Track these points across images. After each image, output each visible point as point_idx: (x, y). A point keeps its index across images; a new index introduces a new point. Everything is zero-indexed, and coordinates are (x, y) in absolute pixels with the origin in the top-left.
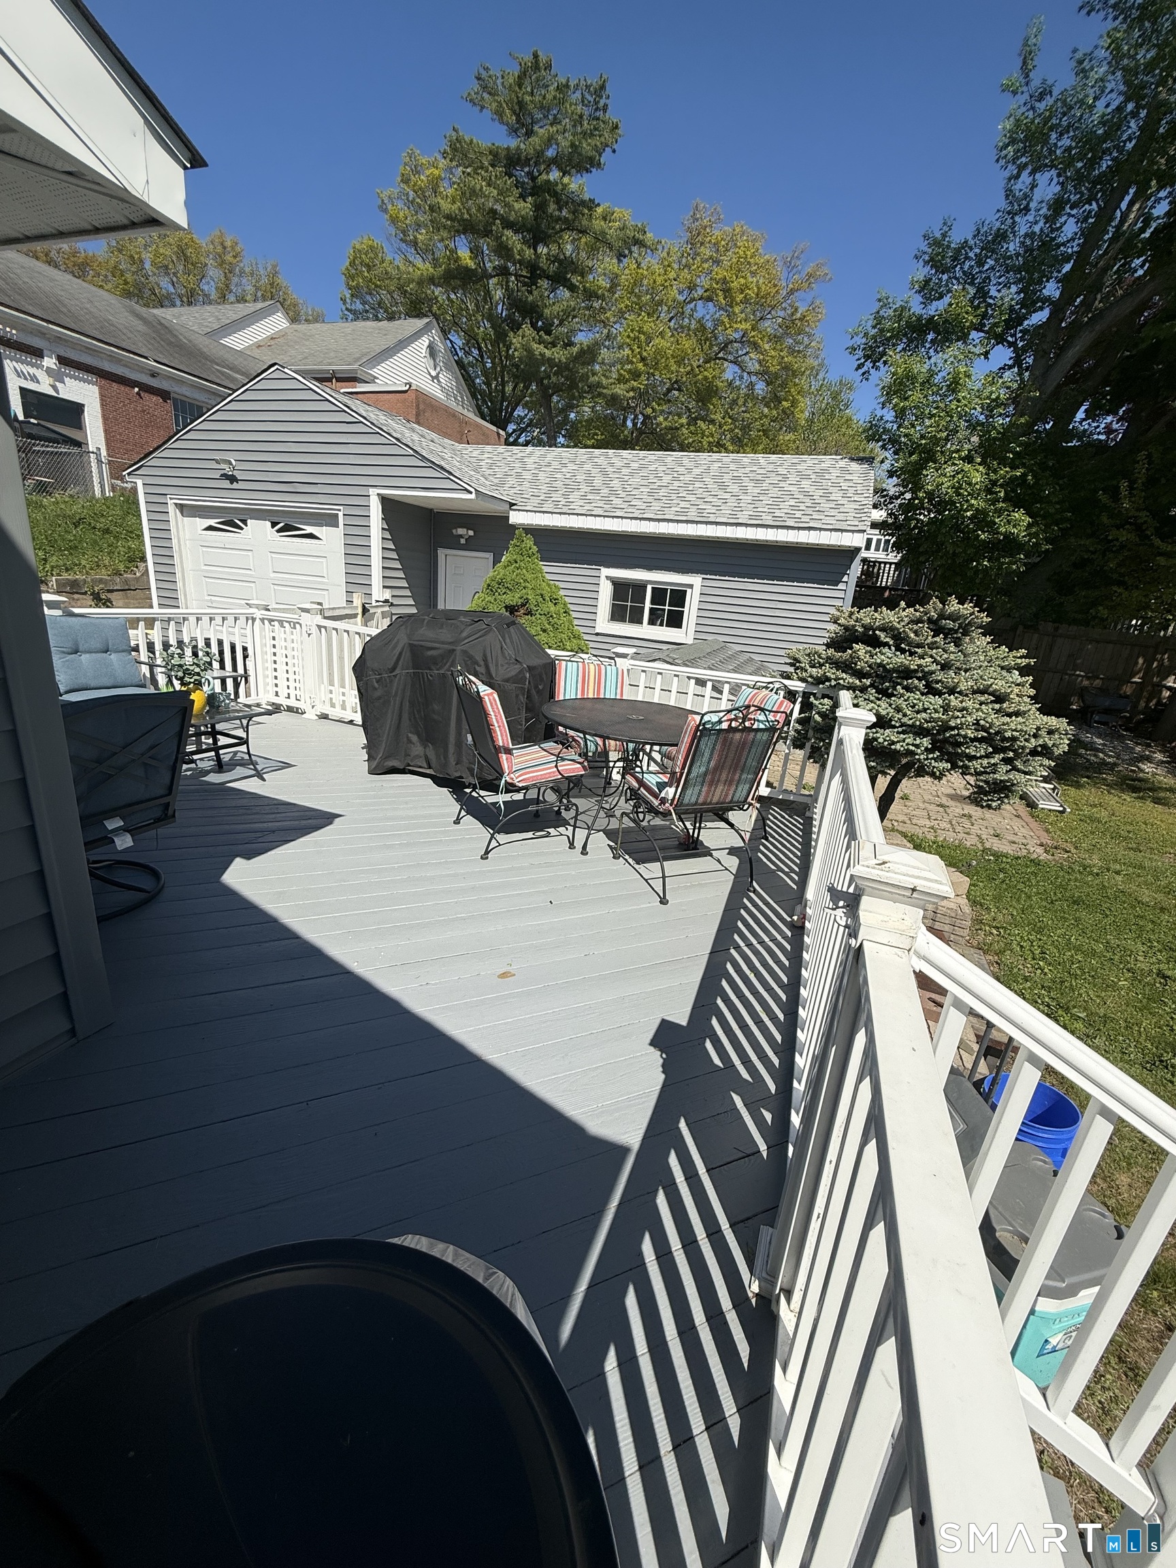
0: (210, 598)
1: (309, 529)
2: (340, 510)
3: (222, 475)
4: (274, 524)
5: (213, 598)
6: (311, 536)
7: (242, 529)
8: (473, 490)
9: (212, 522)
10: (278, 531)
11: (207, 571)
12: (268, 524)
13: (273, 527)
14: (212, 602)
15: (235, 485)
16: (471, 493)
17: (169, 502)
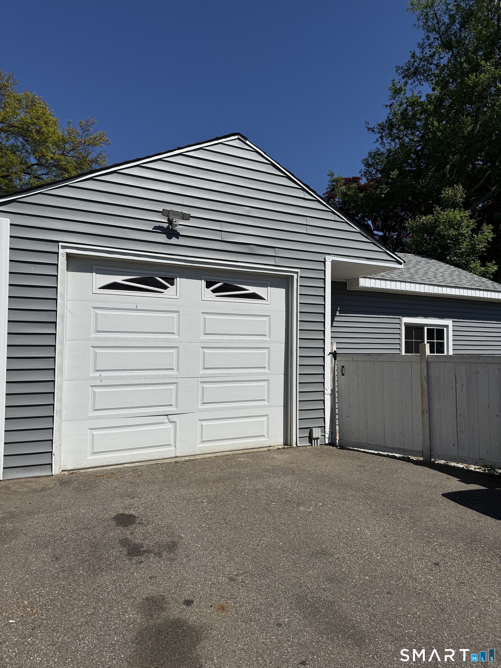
0: (97, 374)
1: (252, 289)
2: (297, 273)
3: (155, 228)
4: (209, 285)
5: (103, 374)
6: (254, 296)
7: (166, 287)
8: (403, 262)
9: (119, 279)
10: (214, 291)
11: (98, 339)
12: (204, 283)
13: (208, 286)
14: (101, 378)
15: (174, 241)
16: (401, 264)
17: (62, 251)
